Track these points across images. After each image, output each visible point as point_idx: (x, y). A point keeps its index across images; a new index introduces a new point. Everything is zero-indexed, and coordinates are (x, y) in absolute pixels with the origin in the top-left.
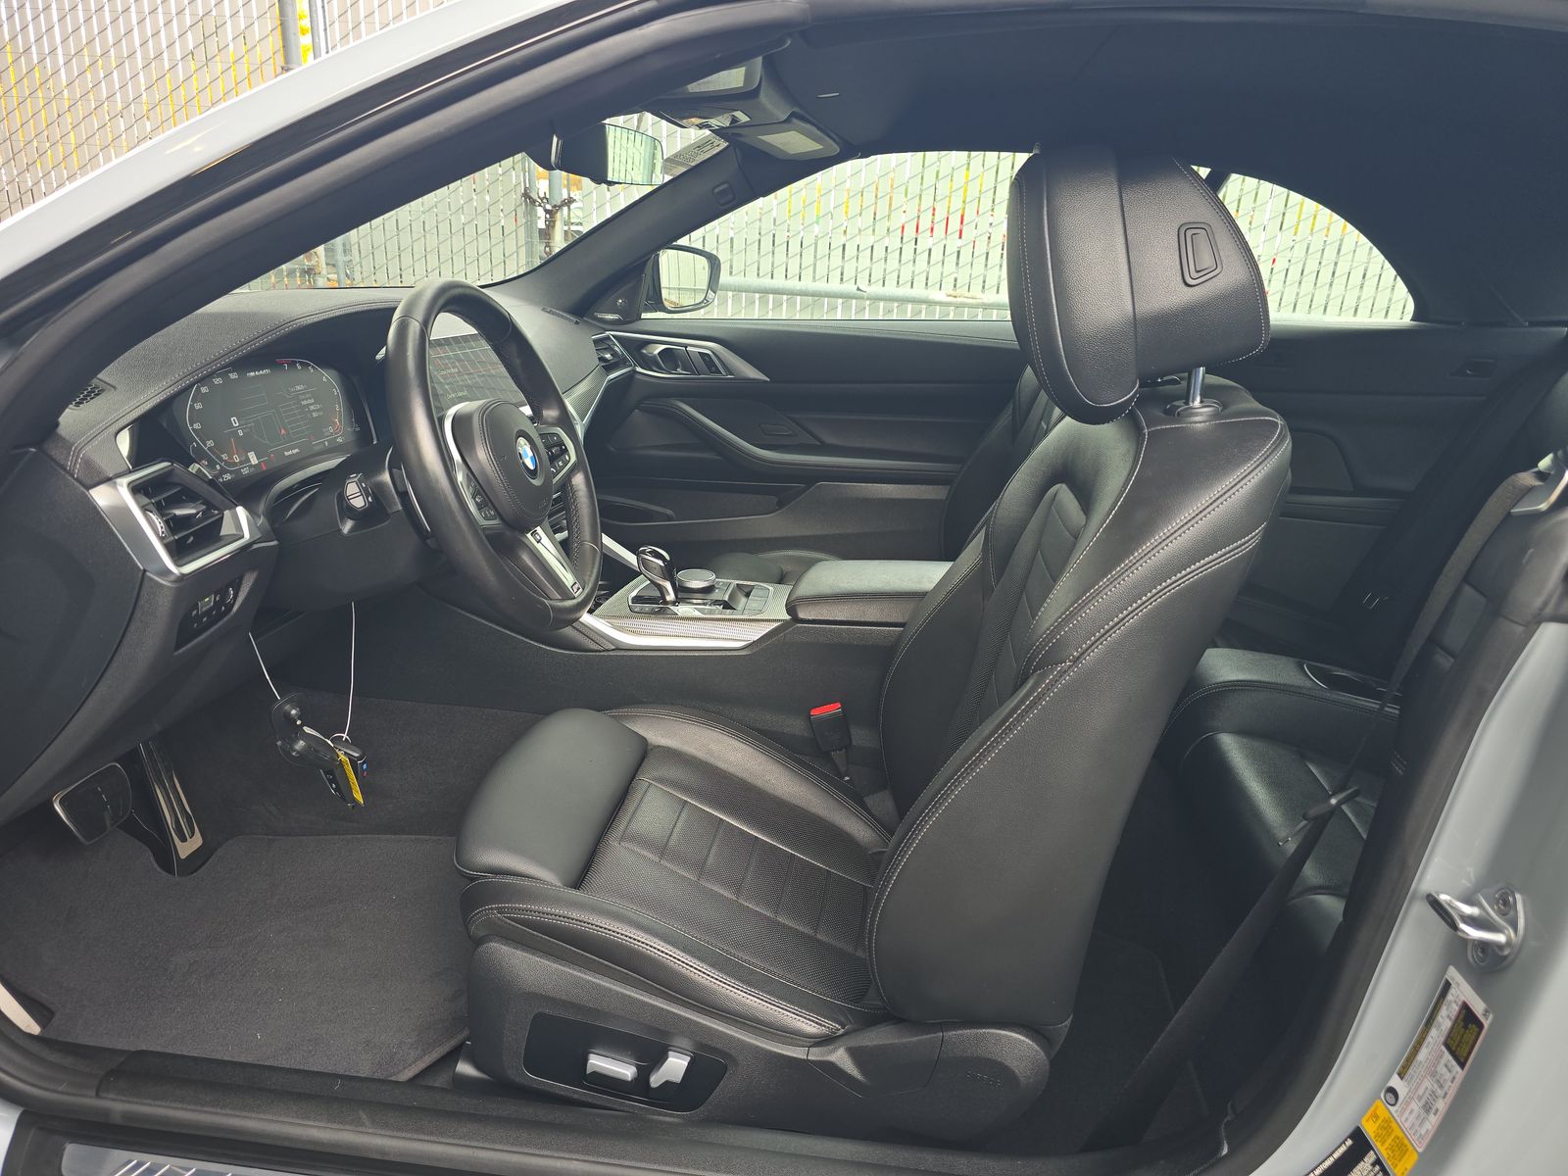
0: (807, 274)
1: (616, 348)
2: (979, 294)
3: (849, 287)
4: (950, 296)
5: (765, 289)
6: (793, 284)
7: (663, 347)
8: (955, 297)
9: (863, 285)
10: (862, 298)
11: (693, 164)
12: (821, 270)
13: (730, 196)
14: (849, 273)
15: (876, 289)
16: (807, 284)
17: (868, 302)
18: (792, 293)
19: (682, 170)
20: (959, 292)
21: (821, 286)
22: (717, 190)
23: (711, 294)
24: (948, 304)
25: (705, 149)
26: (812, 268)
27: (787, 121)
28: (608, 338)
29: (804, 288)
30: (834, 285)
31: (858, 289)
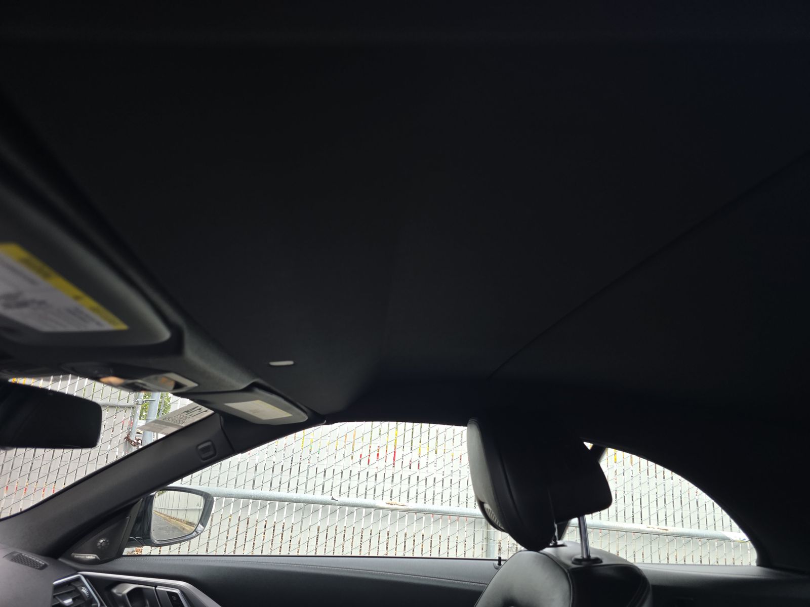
0: (302, 488)
1: (84, 590)
2: (406, 503)
3: (327, 498)
4: (388, 504)
5: (274, 499)
6: (292, 495)
7: (132, 587)
8: (391, 504)
9: (336, 496)
10: (335, 505)
11: (184, 425)
12: (310, 486)
13: (211, 453)
14: (327, 488)
15: (344, 499)
16: (301, 495)
17: (338, 507)
18: (291, 501)
19: (174, 429)
20: (394, 501)
21: (309, 496)
22: (200, 447)
23: (200, 527)
24: (388, 509)
25: (194, 414)
26: (304, 485)
27: (248, 389)
28: (78, 579)
29: (299, 498)
30: (318, 496)
31: (333, 499)
